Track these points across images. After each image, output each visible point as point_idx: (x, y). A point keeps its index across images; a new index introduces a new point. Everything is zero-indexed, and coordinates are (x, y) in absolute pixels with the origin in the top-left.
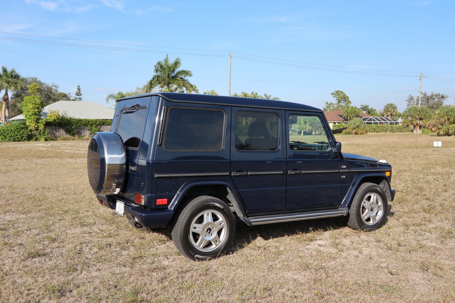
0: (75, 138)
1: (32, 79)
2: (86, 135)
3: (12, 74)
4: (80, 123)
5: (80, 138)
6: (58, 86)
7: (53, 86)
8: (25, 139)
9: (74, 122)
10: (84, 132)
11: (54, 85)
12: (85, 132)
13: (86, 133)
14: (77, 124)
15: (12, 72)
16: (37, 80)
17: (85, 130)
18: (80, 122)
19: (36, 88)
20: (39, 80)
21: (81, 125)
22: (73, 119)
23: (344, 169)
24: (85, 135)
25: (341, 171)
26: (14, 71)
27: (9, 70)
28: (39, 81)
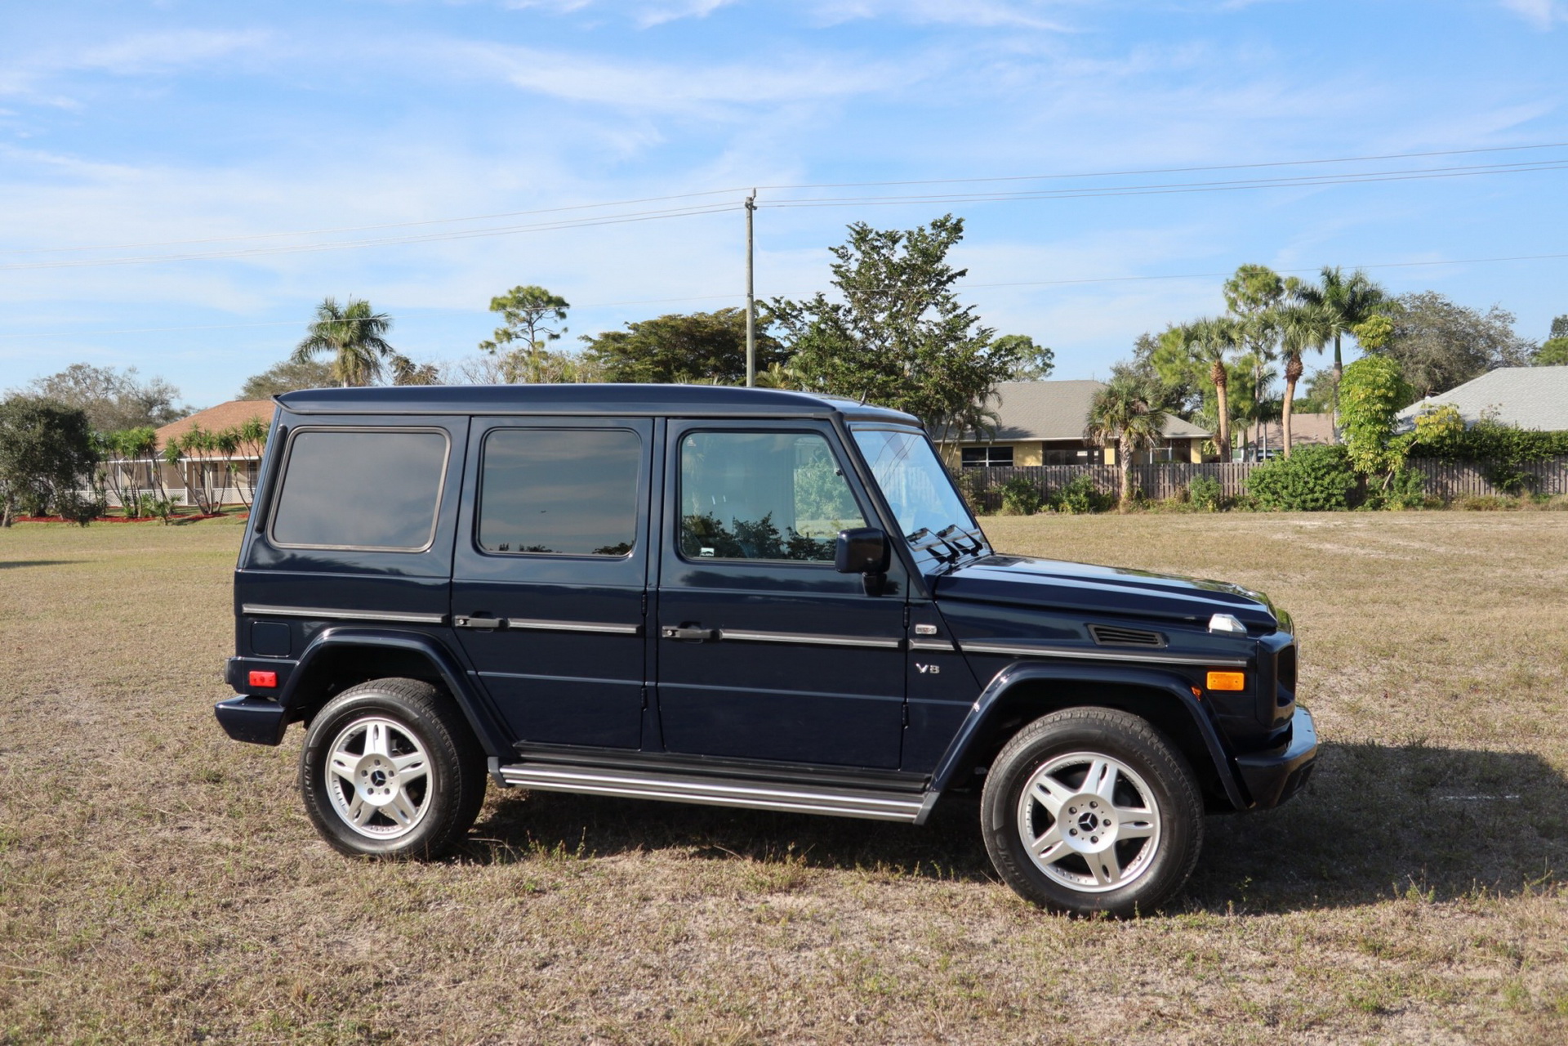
0: (1517, 501)
1: (1421, 298)
2: (1563, 490)
3: (1355, 289)
4: (1540, 448)
5: (1538, 503)
6: (1513, 316)
7: (1496, 317)
8: (1339, 504)
9: (1518, 444)
10: (1557, 482)
11: (1496, 312)
12: (1563, 478)
13: (1563, 483)
14: (1530, 449)
15: (1354, 284)
16: (1439, 301)
17: (1563, 473)
18: (1538, 444)
19: (1381, 330)
20: (1447, 301)
21: (1545, 453)
22: (1513, 435)
23: (925, 637)
24: (1559, 492)
25: (915, 644)
26: (1361, 280)
27: (1345, 277)
28: (1446, 305)
